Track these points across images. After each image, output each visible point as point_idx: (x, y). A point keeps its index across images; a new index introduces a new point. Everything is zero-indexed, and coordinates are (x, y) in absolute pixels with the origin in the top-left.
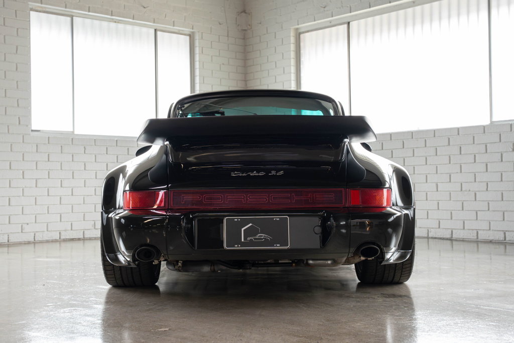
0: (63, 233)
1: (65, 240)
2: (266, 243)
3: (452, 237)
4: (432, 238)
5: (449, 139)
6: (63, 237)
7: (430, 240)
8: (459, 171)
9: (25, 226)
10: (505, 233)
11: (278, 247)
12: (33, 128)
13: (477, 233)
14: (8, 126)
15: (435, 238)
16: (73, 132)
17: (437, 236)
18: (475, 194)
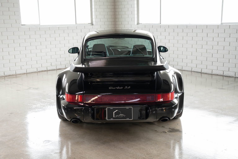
0: (38, 69)
1: (39, 72)
2: (123, 118)
3: (201, 72)
4: (193, 71)
5: (203, 30)
6: (38, 70)
7: (192, 72)
8: (206, 44)
9: (22, 67)
10: (223, 72)
11: (128, 119)
12: (22, 24)
13: (212, 70)
14: (11, 24)
15: (195, 72)
16: (40, 24)
17: (195, 71)
18: (212, 54)
